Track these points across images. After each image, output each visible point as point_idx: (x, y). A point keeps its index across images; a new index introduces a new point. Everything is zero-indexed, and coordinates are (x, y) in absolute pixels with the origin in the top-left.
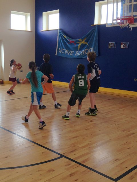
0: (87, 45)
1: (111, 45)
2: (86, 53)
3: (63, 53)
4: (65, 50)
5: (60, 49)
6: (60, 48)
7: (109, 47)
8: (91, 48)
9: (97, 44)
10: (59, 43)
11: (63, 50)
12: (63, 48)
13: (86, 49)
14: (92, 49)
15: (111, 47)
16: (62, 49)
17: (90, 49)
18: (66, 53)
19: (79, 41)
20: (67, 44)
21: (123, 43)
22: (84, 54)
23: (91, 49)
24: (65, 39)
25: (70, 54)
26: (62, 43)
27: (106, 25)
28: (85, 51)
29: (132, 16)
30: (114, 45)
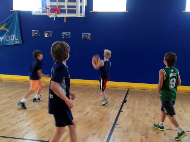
2: (7, 40)
7: (33, 35)
8: (13, 35)
9: (19, 31)
13: (7, 36)
14: (14, 36)
15: (35, 35)
17: (11, 36)
21: (47, 32)
27: (32, 12)
28: (6, 38)
29: (57, 6)
30: (38, 33)
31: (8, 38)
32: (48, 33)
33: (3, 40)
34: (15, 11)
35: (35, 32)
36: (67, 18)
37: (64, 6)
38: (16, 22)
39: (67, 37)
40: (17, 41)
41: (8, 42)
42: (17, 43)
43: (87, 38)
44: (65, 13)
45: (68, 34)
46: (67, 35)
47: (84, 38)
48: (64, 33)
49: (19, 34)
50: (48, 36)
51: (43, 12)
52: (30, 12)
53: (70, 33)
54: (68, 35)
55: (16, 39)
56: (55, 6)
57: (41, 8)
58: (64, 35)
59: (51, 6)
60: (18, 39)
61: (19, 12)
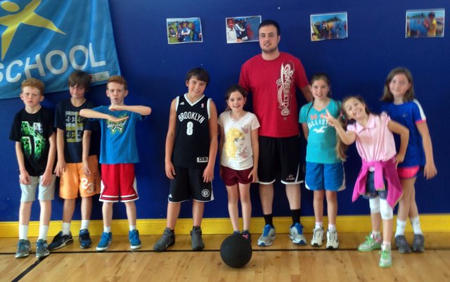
2: (54, 71)
7: (172, 41)
14: (89, 49)
15: (181, 39)
19: (3, 12)
21: (236, 22)
28: (47, 61)
30: (193, 30)
32: (242, 24)
33: (34, 71)
35: (182, 24)
39: (334, 33)
40: (100, 69)
41: (57, 77)
42: (98, 78)
43: (428, 29)
45: (335, 19)
47: (413, 32)
48: (315, 19)
49: (107, 41)
53: (344, 17)
54: (338, 26)
55: (95, 64)
58: (318, 27)
60: (103, 63)
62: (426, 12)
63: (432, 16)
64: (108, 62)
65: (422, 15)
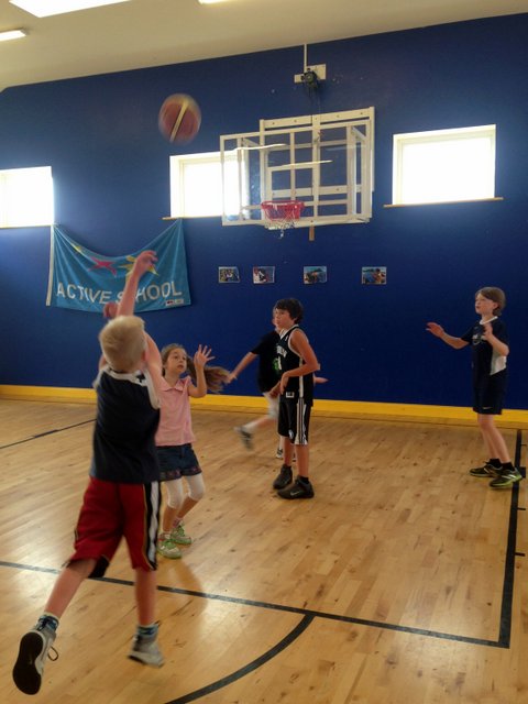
0: (154, 272)
1: (226, 273)
2: (152, 298)
3: (73, 297)
4: (81, 288)
5: (60, 286)
6: (61, 281)
7: (221, 281)
8: (168, 284)
9: (184, 272)
10: (57, 268)
11: (72, 288)
12: (71, 282)
13: (153, 286)
14: (171, 285)
15: (227, 280)
16: (69, 287)
17: (163, 287)
18: (84, 298)
19: (127, 262)
20: (88, 270)
21: (260, 270)
22: (145, 299)
23: (167, 287)
24: (79, 255)
25: (97, 300)
26: (70, 269)
27: (223, 220)
28: (149, 292)
29: (293, 199)
30: (234, 274)
31: (153, 292)
32: (263, 272)
33: (141, 298)
34: (174, 220)
35: (227, 270)
36: (317, 228)
37: (311, 198)
38: (177, 249)
39: (318, 279)
40: (178, 297)
41: (153, 301)
42: (176, 302)
43: (376, 279)
44: (312, 215)
45: (319, 270)
46: (317, 273)
47: (367, 281)
48: (307, 270)
49: (184, 281)
50: (261, 279)
51: (252, 217)
52: (218, 220)
53: (324, 269)
54: (320, 275)
55: (175, 294)
56: (288, 200)
57: (246, 208)
58: (308, 275)
59: (275, 200)
60: (180, 293)
61: (185, 222)
62: (375, 268)
63: (378, 270)
64: (183, 293)
65: (372, 270)
